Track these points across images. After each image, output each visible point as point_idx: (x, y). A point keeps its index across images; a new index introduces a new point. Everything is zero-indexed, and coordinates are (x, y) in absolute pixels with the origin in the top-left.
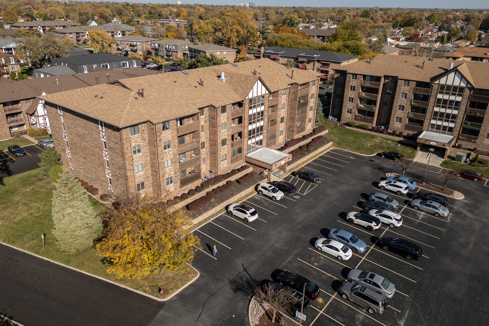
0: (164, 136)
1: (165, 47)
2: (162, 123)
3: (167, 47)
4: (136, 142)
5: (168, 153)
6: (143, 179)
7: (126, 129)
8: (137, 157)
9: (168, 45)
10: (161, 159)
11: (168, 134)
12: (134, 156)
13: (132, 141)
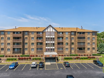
10: (6, 42)
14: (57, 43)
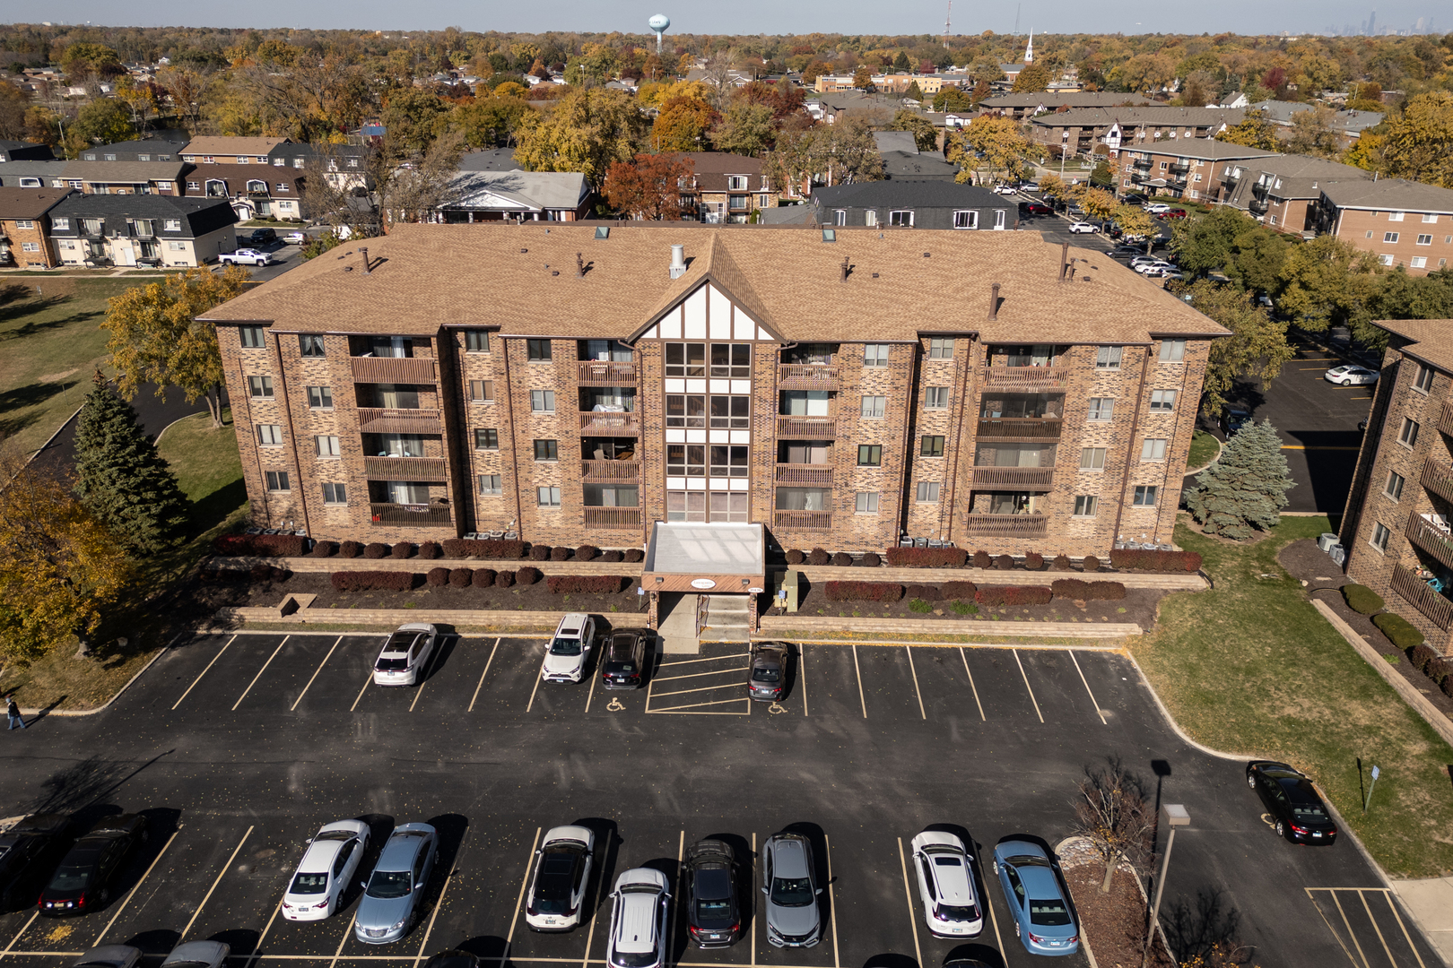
0: (309, 369)
1: (1251, 182)
2: (299, 334)
3: (1261, 181)
4: (258, 367)
5: (325, 418)
6: (282, 465)
7: (227, 328)
8: (261, 405)
9: (1267, 177)
10: (302, 428)
11: (320, 368)
12: (254, 400)
13: (246, 362)
14: (773, 448)
